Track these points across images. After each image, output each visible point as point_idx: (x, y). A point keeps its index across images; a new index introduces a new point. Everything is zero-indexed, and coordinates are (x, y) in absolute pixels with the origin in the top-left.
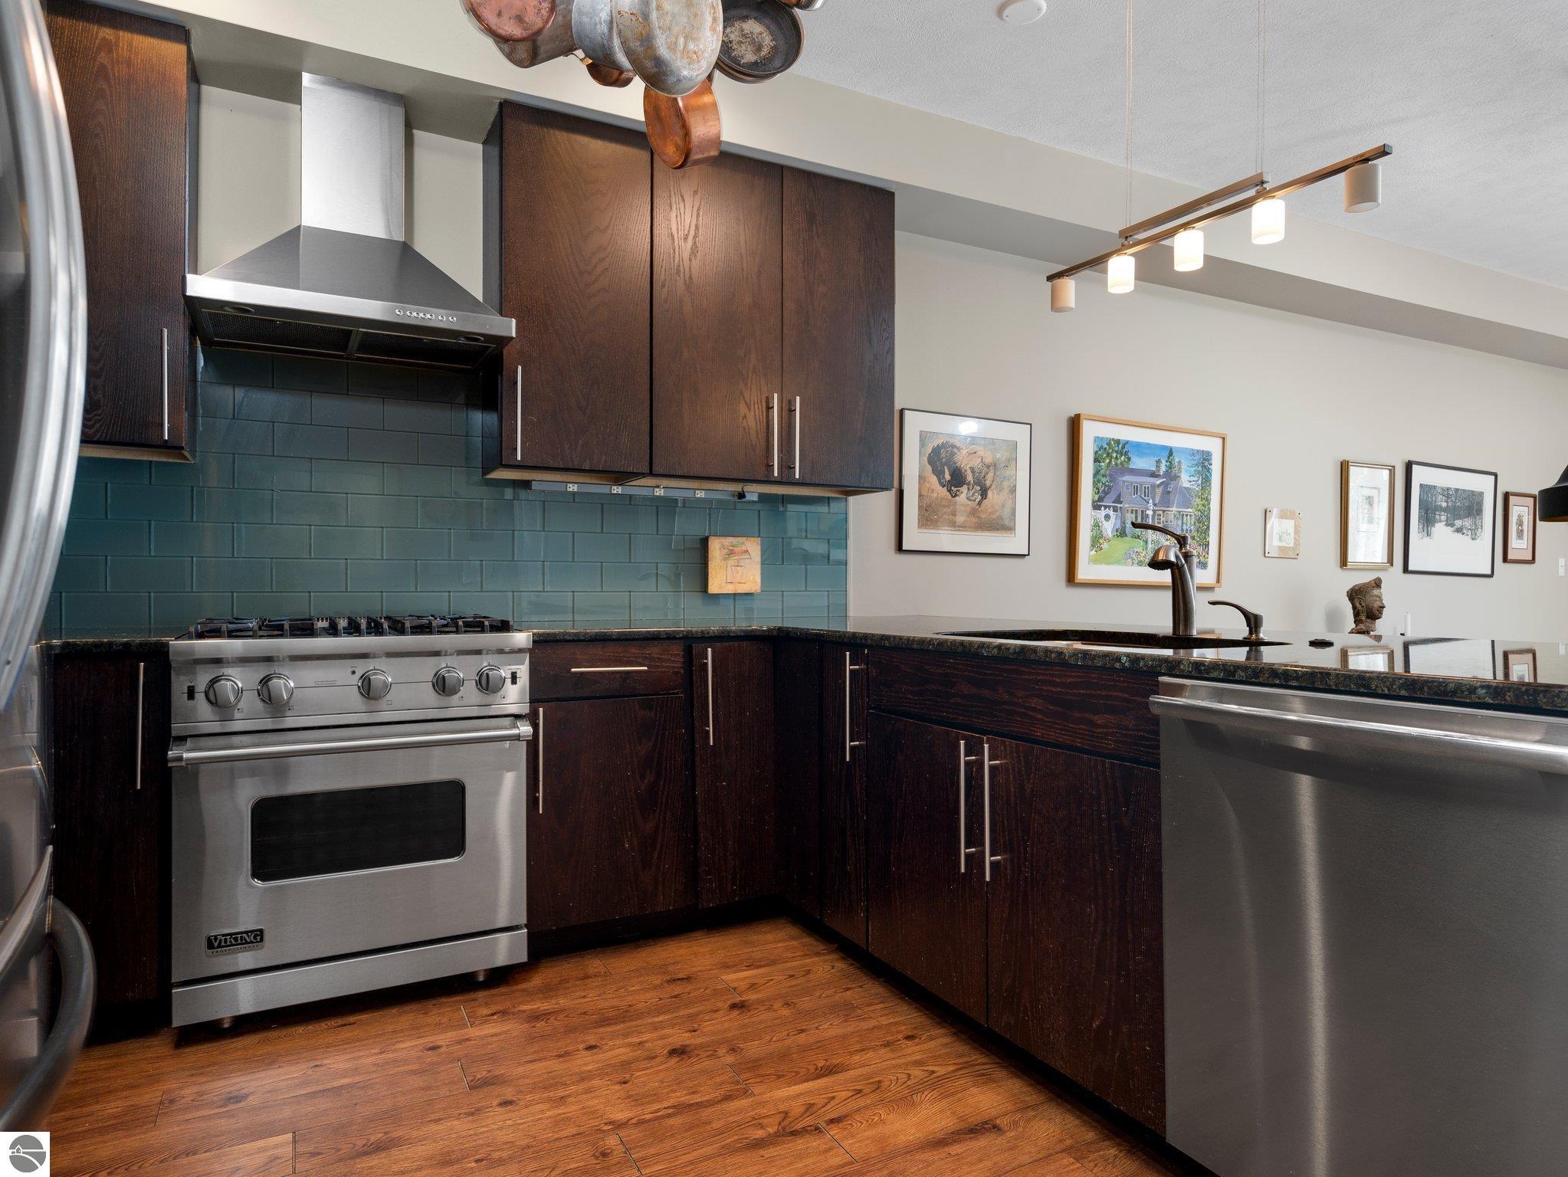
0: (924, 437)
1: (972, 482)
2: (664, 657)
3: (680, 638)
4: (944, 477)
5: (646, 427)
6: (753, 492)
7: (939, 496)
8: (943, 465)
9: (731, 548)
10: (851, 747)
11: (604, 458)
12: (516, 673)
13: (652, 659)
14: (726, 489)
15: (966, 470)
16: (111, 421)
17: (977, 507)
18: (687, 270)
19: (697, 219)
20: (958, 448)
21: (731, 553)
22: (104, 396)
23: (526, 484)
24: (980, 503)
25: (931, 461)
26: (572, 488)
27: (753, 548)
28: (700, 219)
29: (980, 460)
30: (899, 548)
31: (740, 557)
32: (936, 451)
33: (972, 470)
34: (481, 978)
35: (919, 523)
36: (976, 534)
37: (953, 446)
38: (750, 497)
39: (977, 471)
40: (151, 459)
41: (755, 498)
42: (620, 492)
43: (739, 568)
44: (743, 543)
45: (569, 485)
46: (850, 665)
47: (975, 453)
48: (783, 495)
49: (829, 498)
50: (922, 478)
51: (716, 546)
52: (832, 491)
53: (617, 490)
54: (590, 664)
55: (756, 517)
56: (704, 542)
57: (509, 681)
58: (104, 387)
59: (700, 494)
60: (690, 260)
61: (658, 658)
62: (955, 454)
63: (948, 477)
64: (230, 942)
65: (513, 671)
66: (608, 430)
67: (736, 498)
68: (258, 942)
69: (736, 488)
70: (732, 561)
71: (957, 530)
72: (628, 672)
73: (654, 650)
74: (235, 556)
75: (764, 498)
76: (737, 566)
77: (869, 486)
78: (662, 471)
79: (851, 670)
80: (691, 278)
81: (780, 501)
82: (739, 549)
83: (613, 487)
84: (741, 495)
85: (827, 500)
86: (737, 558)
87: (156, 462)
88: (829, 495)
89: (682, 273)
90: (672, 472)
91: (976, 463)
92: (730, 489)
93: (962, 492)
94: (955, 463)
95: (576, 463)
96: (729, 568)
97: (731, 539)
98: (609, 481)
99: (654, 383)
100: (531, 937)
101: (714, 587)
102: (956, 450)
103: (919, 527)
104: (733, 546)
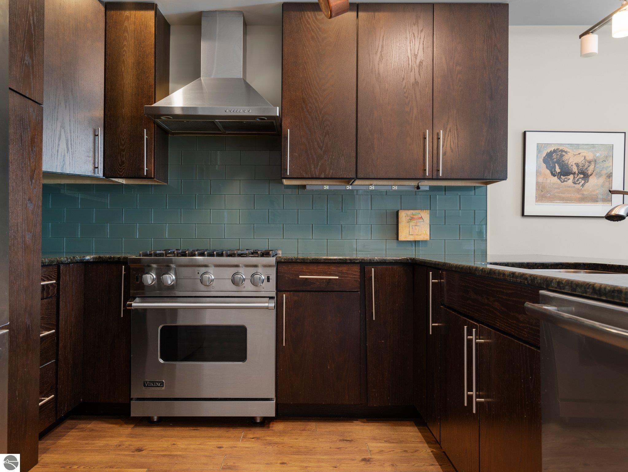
0: (540, 147)
1: (577, 172)
2: (349, 272)
3: (358, 263)
4: (555, 170)
5: (354, 154)
6: (425, 185)
7: (552, 182)
8: (554, 163)
9: (412, 216)
10: (432, 326)
11: (331, 171)
12: (269, 277)
13: (343, 273)
14: (410, 184)
15: (572, 165)
16: (128, 169)
17: (581, 187)
18: (377, 70)
19: (383, 42)
20: (566, 152)
21: (412, 219)
22: (126, 159)
23: (304, 187)
24: (583, 186)
25: (545, 161)
26: (326, 188)
27: (426, 215)
28: (384, 42)
29: (583, 158)
30: (523, 215)
31: (418, 221)
32: (550, 155)
33: (577, 165)
34: (258, 421)
35: (536, 199)
36: (580, 204)
37: (562, 151)
38: (422, 188)
39: (580, 165)
40: (152, 184)
41: (427, 189)
42: (351, 189)
43: (416, 227)
44: (419, 213)
45: (324, 186)
46: (432, 280)
47: (579, 154)
48: (445, 186)
49: (475, 187)
50: (538, 173)
51: (403, 215)
52: (477, 183)
53: (349, 187)
54: (310, 274)
55: (429, 198)
56: (397, 213)
57: (266, 281)
58: (126, 155)
59: (395, 188)
60: (378, 64)
61: (346, 273)
62: (564, 155)
63: (558, 170)
64: (152, 385)
65: (268, 276)
66: (334, 157)
67: (416, 189)
68: (162, 387)
69: (414, 183)
70: (412, 223)
71: (566, 203)
72: (330, 279)
73: (344, 269)
74: (182, 223)
75: (432, 188)
76: (416, 226)
77: (490, 178)
78: (362, 176)
79: (432, 283)
80: (379, 74)
81: (444, 189)
82: (417, 217)
83: (347, 186)
84: (418, 187)
85: (473, 188)
86: (415, 221)
87: (154, 184)
88: (475, 185)
89: (374, 72)
90: (368, 177)
91: (580, 160)
92: (412, 184)
93: (569, 179)
94: (563, 161)
95: (317, 175)
96: (411, 227)
97: (412, 211)
98: (345, 183)
99: (358, 131)
100: (277, 405)
101: (402, 237)
102: (564, 153)
103: (536, 201)
104: (413, 215)
